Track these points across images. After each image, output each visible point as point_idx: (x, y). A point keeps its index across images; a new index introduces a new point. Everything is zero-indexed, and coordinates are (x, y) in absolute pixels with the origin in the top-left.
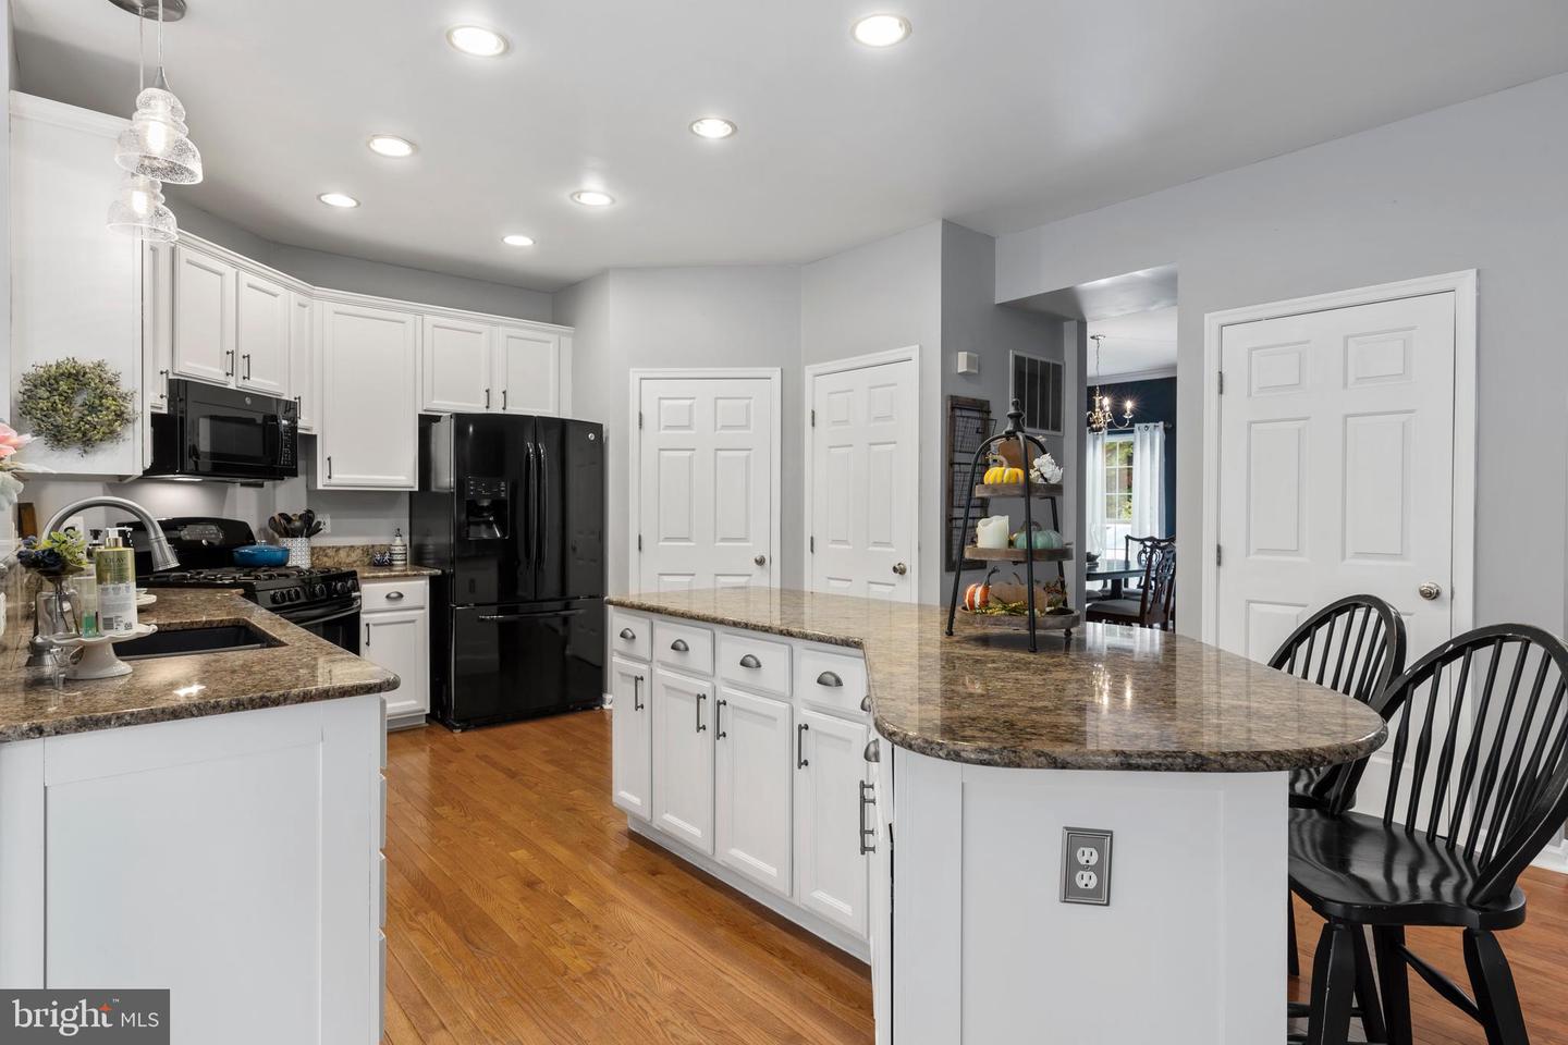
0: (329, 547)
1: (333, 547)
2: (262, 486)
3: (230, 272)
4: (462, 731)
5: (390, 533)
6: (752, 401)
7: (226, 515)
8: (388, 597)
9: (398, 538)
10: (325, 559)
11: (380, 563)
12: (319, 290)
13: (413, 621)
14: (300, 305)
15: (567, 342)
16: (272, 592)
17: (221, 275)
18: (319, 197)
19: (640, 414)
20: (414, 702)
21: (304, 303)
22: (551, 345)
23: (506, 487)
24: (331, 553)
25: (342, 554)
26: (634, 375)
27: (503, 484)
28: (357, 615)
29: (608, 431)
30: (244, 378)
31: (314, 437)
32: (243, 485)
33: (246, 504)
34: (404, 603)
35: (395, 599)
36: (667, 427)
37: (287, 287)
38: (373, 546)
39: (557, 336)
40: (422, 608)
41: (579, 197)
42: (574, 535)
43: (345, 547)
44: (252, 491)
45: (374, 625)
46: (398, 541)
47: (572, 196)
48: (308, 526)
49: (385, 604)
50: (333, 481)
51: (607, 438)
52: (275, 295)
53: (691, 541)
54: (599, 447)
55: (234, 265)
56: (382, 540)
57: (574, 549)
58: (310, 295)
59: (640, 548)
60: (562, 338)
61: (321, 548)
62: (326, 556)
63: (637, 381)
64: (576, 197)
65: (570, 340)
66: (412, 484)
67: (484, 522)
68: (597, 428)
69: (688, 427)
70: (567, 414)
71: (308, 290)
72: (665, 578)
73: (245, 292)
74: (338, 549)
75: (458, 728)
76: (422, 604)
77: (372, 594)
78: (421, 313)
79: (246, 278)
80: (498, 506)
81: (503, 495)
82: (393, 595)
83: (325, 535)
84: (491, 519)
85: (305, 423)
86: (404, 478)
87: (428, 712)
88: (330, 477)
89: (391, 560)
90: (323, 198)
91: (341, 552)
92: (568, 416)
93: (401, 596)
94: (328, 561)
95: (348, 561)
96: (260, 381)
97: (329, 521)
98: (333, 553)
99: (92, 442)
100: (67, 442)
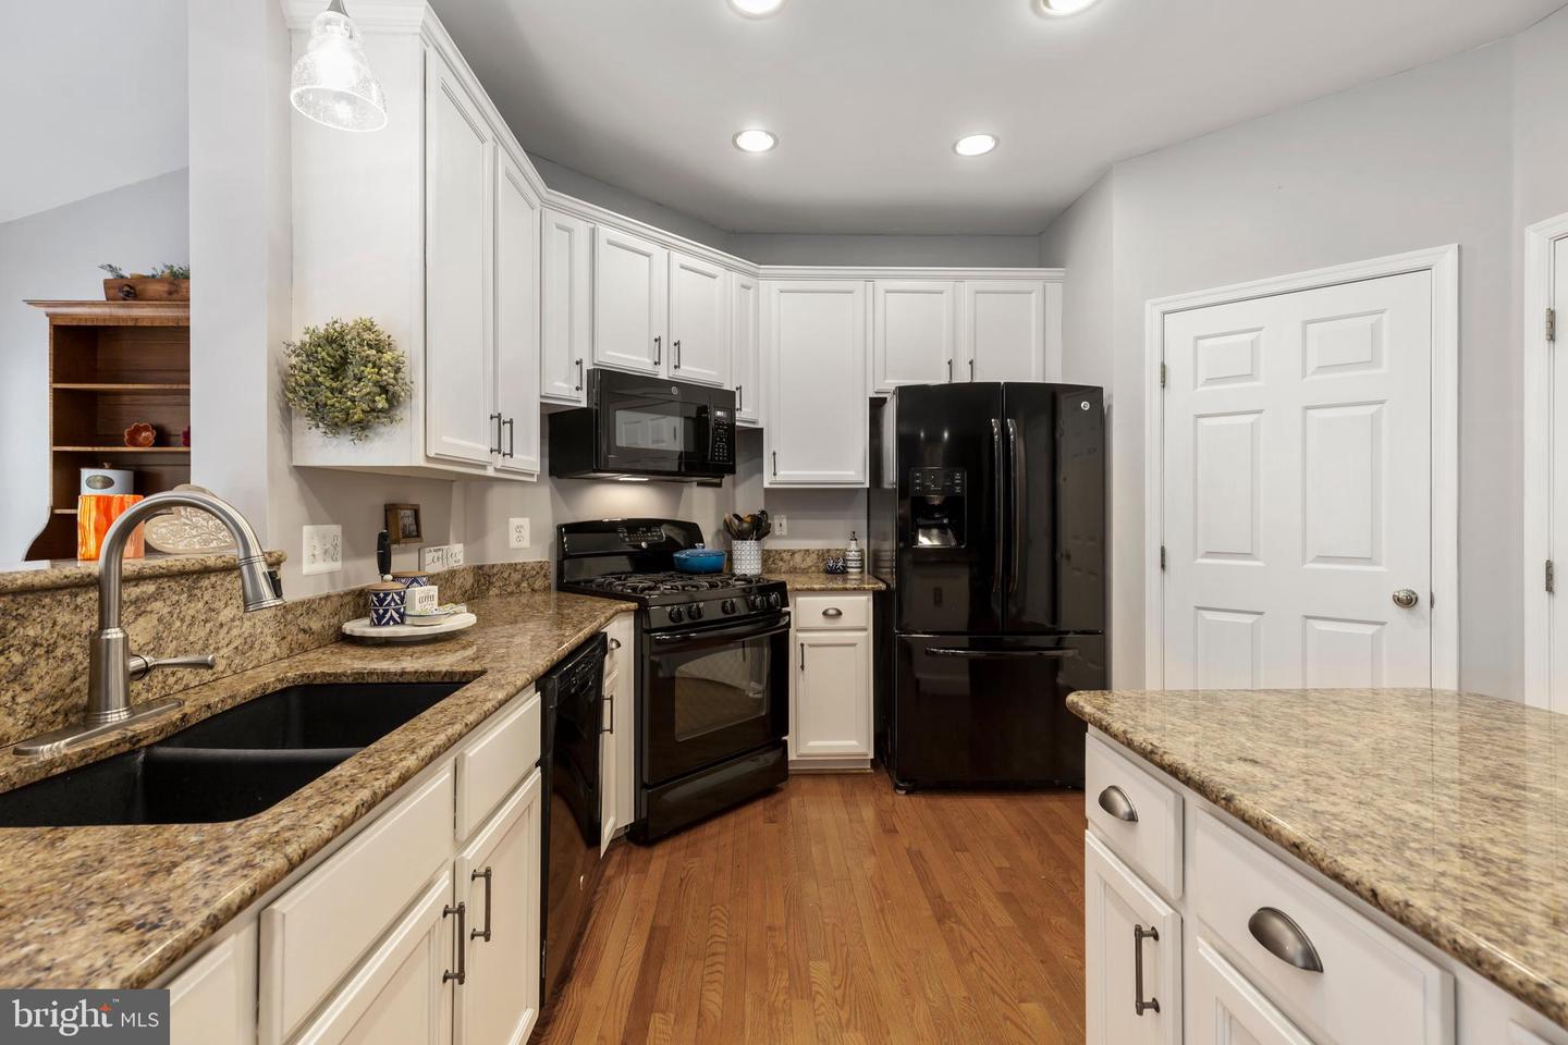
0: (784, 550)
1: (788, 551)
2: (719, 485)
3: (659, 253)
4: (907, 793)
5: (846, 538)
6: (1385, 317)
7: (681, 517)
8: (825, 613)
9: (854, 542)
10: (781, 563)
11: (834, 570)
12: (765, 269)
13: (854, 645)
14: (743, 286)
15: (1056, 290)
16: (669, 609)
17: (648, 256)
18: (733, 141)
19: (1163, 366)
20: (854, 743)
21: (749, 284)
22: (1034, 295)
23: (962, 479)
24: (786, 556)
25: (798, 557)
26: (1152, 312)
27: (958, 476)
28: (786, 634)
29: (1111, 396)
30: (676, 367)
31: (760, 431)
32: (700, 484)
33: (702, 506)
34: (843, 622)
35: (832, 616)
36: (1210, 381)
37: (729, 268)
38: (828, 551)
39: (1041, 282)
40: (866, 630)
42: (1068, 541)
43: (800, 551)
44: (709, 492)
45: (811, 646)
46: (853, 545)
48: (758, 528)
49: (821, 622)
50: (778, 478)
51: (1110, 407)
52: (714, 277)
53: (1256, 559)
54: (1099, 420)
55: (665, 245)
56: (837, 544)
57: (1068, 557)
58: (756, 276)
59: (1163, 566)
60: (1048, 285)
61: (776, 551)
62: (782, 560)
63: (1158, 317)
65: (1060, 285)
66: (861, 479)
67: (935, 526)
68: (1095, 393)
69: (1250, 376)
70: (1055, 377)
71: (752, 269)
72: (1208, 615)
73: (679, 276)
74: (793, 553)
75: (901, 789)
76: (863, 625)
77: (806, 611)
78: (869, 279)
79: (678, 258)
80: (952, 504)
81: (958, 490)
82: (831, 612)
83: (781, 537)
84: (945, 521)
85: (745, 415)
86: (852, 473)
87: (872, 757)
88: (775, 474)
89: (845, 567)
90: (737, 141)
91: (796, 555)
92: (1057, 380)
93: (839, 613)
94: (784, 566)
95: (803, 566)
96: (695, 371)
97: (784, 522)
98: (789, 557)
99: (359, 425)
100: (335, 427)
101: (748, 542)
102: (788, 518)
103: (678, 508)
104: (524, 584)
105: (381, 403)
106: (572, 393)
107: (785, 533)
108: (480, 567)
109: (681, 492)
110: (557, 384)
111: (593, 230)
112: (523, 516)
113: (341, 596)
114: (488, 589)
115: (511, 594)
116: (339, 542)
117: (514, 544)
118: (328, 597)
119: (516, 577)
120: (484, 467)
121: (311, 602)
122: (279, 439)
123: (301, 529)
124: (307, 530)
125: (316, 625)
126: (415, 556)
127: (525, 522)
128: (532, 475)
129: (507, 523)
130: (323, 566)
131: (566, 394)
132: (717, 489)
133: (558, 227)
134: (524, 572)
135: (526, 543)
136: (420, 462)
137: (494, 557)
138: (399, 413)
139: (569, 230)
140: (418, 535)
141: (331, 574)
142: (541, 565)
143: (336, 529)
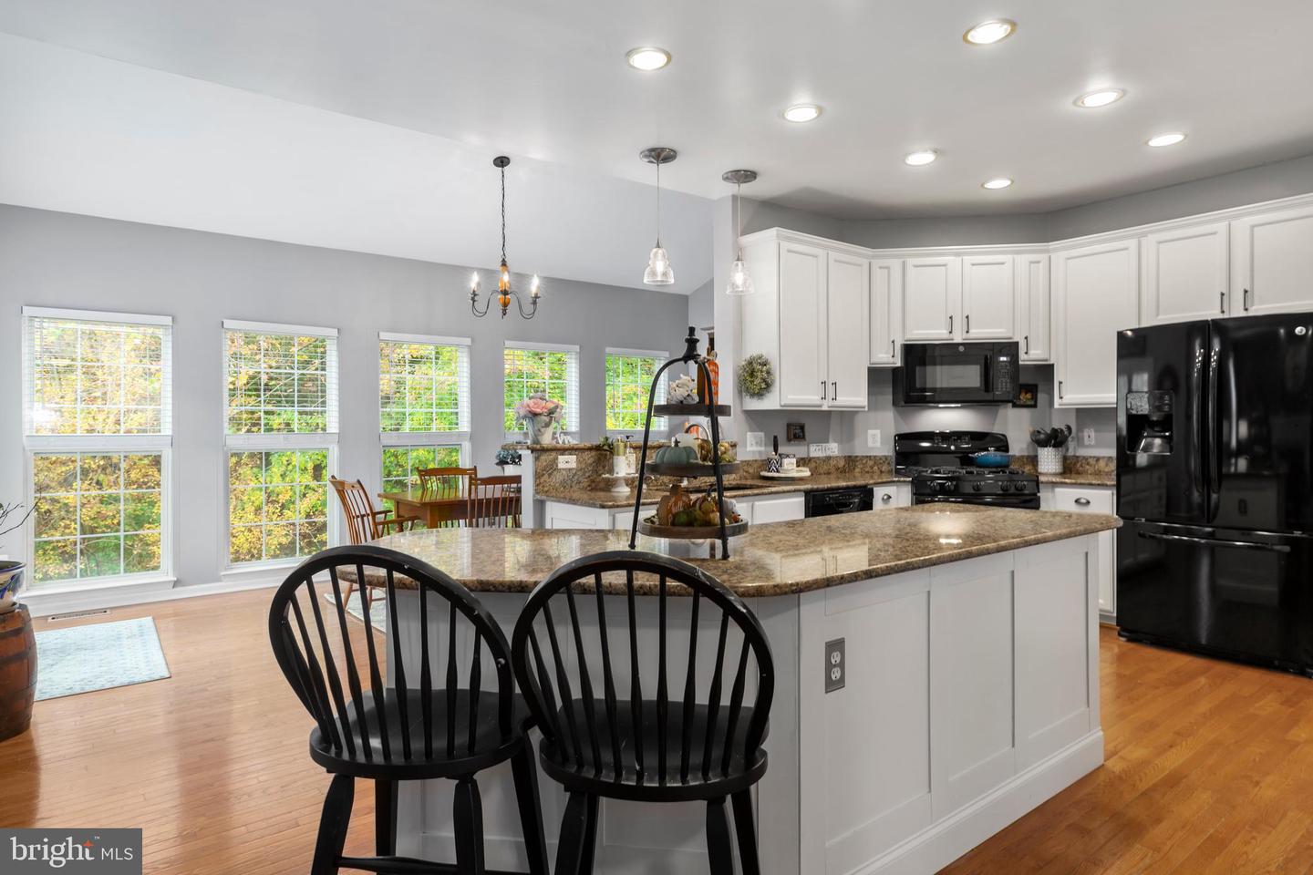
0: (1091, 457)
1: (1094, 457)
3: (954, 261)
4: (1127, 641)
8: (1077, 501)
10: (1087, 467)
12: (1052, 245)
17: (945, 265)
18: (982, 185)
23: (1171, 400)
24: (1091, 461)
25: (1102, 463)
27: (1167, 397)
30: (966, 332)
31: (1052, 366)
33: (1015, 423)
35: (1082, 504)
37: (1017, 253)
41: (1083, 102)
43: (1104, 457)
47: (1075, 103)
49: (1074, 508)
52: (1002, 264)
55: (956, 255)
61: (1084, 457)
62: (1088, 464)
64: (1080, 104)
71: (1044, 248)
73: (970, 271)
74: (1098, 459)
75: (1123, 636)
77: (1062, 498)
79: (971, 260)
81: (1167, 409)
82: (1081, 501)
83: (1089, 446)
85: (1031, 355)
87: (1116, 615)
88: (1062, 398)
90: (985, 186)
93: (1088, 502)
94: (1090, 469)
95: (1106, 470)
96: (983, 332)
97: (1093, 434)
98: (1094, 463)
99: (759, 394)
100: (753, 395)
101: (1046, 449)
102: (1096, 431)
103: (994, 424)
104: (876, 468)
105: (763, 386)
106: (890, 358)
107: (1093, 443)
108: (850, 457)
109: (997, 412)
110: (881, 356)
111: (904, 262)
112: (876, 429)
113: (763, 461)
114: (854, 469)
115: (868, 472)
116: (763, 439)
117: (870, 444)
118: (756, 461)
119: (871, 463)
120: (821, 406)
121: (749, 461)
122: (738, 401)
123: (746, 434)
124: (749, 434)
125: (751, 471)
126: (806, 448)
127: (878, 432)
128: (864, 408)
129: (867, 432)
130: (756, 448)
131: (885, 361)
132: (1033, 409)
133: (881, 268)
134: (877, 460)
135: (878, 444)
136: (778, 408)
137: (859, 452)
138: (772, 388)
139: (888, 268)
140: (804, 438)
141: (760, 452)
142: (886, 457)
143: (762, 434)
